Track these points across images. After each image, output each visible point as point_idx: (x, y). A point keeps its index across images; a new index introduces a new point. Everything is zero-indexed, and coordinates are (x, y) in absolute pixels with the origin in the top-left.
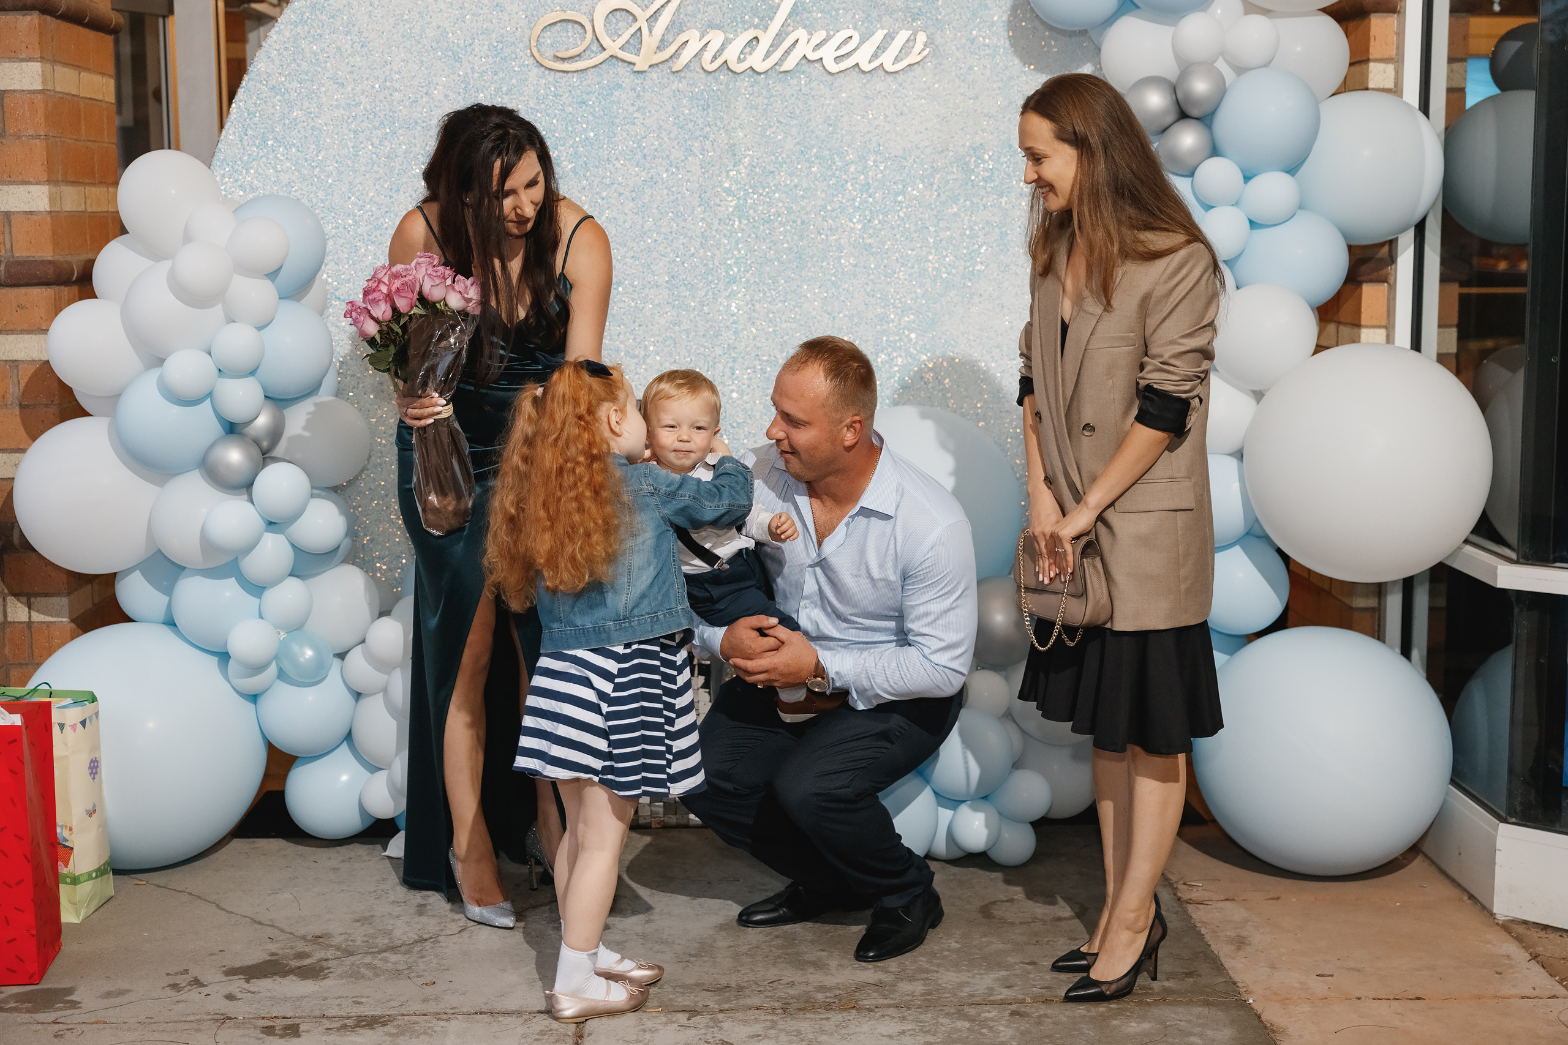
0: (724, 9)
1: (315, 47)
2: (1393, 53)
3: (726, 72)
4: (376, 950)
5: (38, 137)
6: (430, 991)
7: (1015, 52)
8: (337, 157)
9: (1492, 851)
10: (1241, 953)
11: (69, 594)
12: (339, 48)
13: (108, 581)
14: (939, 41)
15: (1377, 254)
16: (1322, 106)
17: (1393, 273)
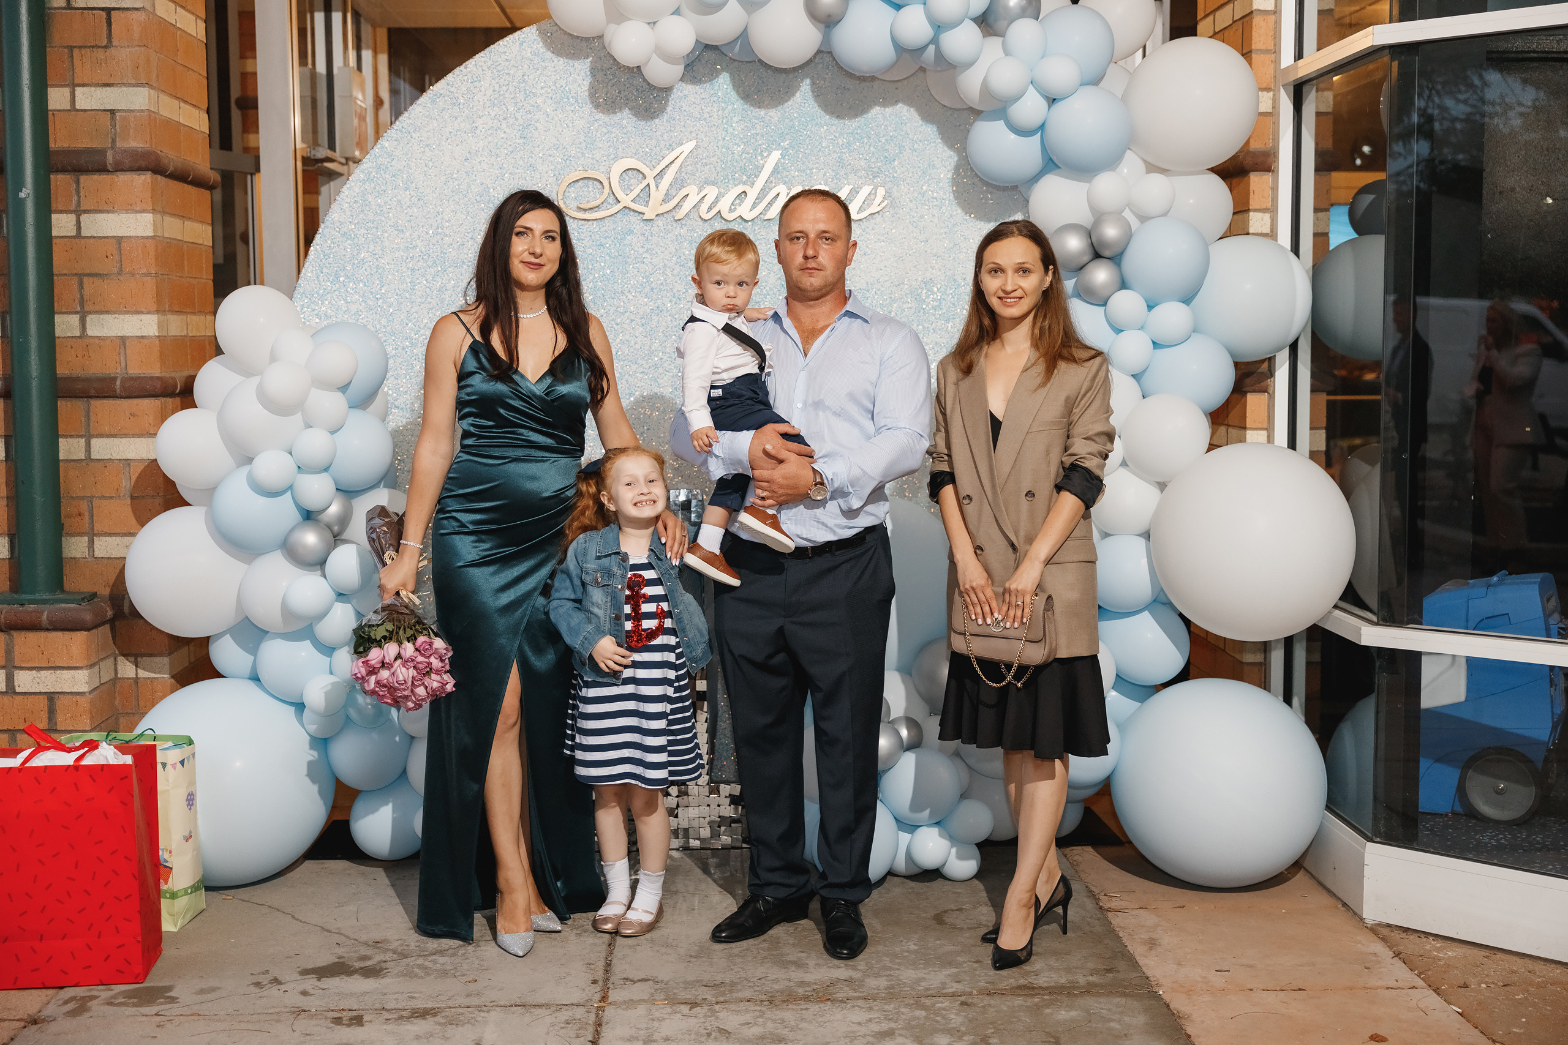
0: (718, 169)
1: (379, 201)
2: (1269, 205)
3: (720, 220)
4: (427, 953)
5: (149, 274)
6: (472, 987)
7: (959, 204)
8: (397, 291)
9: (1361, 866)
10: (1153, 952)
11: (170, 654)
12: (399, 201)
13: (204, 643)
14: (895, 194)
15: (1258, 369)
16: (1211, 248)
17: (1272, 384)
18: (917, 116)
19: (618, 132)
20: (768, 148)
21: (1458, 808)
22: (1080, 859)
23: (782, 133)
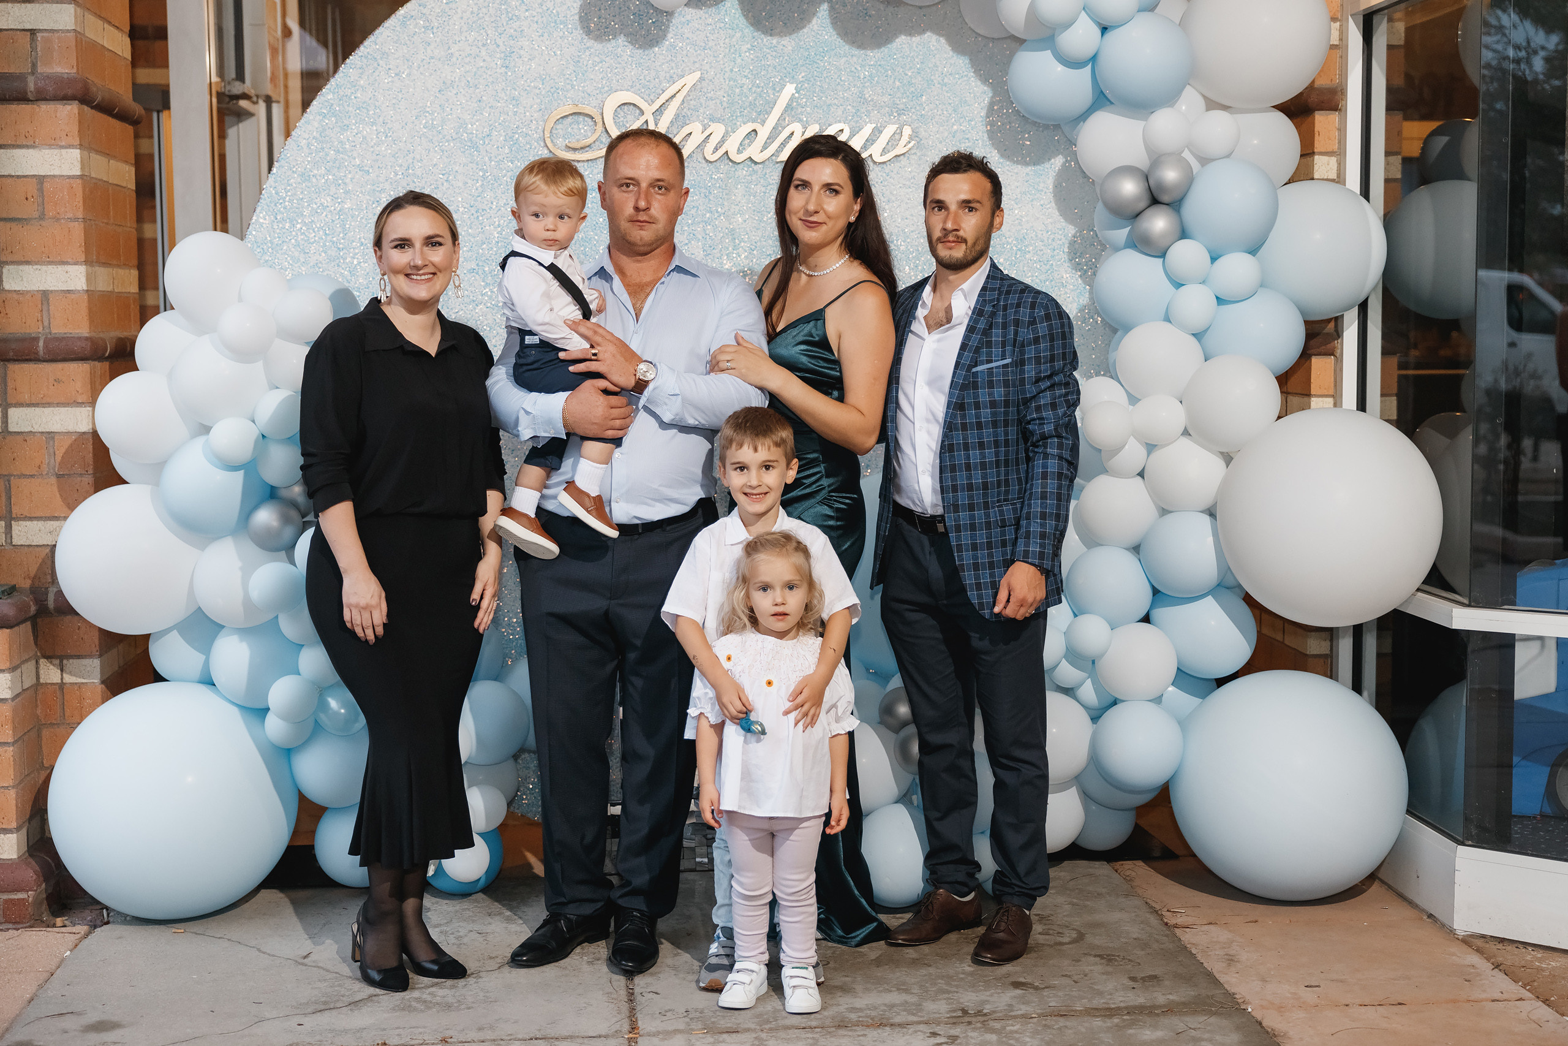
0: (725, 104)
1: (342, 137)
2: (1336, 147)
3: (727, 161)
5: (76, 219)
7: (993, 144)
8: (363, 240)
9: (1452, 871)
10: (1234, 970)
11: (100, 656)
12: (364, 138)
13: (144, 640)
14: (923, 134)
15: (1324, 328)
16: (1278, 191)
17: (1339, 347)
18: (947, 46)
19: (612, 61)
21: (1548, 810)
22: (1134, 874)
23: (797, 64)
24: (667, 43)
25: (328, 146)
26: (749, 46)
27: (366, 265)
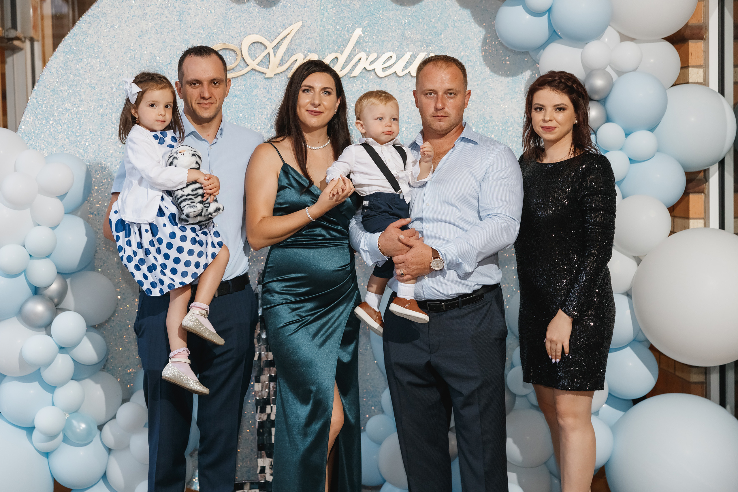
0: (318, 42)
1: (78, 66)
2: (702, 63)
7: (486, 64)
12: (92, 66)
15: (698, 176)
16: (667, 91)
17: (707, 188)
18: (456, 3)
19: (247, 16)
20: (353, 27)
23: (363, 16)
24: (281, 4)
25: (69, 72)
26: (332, 5)
27: (94, 146)
